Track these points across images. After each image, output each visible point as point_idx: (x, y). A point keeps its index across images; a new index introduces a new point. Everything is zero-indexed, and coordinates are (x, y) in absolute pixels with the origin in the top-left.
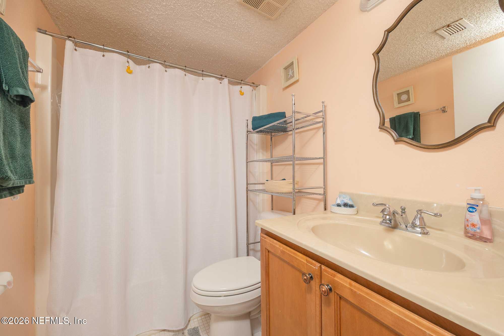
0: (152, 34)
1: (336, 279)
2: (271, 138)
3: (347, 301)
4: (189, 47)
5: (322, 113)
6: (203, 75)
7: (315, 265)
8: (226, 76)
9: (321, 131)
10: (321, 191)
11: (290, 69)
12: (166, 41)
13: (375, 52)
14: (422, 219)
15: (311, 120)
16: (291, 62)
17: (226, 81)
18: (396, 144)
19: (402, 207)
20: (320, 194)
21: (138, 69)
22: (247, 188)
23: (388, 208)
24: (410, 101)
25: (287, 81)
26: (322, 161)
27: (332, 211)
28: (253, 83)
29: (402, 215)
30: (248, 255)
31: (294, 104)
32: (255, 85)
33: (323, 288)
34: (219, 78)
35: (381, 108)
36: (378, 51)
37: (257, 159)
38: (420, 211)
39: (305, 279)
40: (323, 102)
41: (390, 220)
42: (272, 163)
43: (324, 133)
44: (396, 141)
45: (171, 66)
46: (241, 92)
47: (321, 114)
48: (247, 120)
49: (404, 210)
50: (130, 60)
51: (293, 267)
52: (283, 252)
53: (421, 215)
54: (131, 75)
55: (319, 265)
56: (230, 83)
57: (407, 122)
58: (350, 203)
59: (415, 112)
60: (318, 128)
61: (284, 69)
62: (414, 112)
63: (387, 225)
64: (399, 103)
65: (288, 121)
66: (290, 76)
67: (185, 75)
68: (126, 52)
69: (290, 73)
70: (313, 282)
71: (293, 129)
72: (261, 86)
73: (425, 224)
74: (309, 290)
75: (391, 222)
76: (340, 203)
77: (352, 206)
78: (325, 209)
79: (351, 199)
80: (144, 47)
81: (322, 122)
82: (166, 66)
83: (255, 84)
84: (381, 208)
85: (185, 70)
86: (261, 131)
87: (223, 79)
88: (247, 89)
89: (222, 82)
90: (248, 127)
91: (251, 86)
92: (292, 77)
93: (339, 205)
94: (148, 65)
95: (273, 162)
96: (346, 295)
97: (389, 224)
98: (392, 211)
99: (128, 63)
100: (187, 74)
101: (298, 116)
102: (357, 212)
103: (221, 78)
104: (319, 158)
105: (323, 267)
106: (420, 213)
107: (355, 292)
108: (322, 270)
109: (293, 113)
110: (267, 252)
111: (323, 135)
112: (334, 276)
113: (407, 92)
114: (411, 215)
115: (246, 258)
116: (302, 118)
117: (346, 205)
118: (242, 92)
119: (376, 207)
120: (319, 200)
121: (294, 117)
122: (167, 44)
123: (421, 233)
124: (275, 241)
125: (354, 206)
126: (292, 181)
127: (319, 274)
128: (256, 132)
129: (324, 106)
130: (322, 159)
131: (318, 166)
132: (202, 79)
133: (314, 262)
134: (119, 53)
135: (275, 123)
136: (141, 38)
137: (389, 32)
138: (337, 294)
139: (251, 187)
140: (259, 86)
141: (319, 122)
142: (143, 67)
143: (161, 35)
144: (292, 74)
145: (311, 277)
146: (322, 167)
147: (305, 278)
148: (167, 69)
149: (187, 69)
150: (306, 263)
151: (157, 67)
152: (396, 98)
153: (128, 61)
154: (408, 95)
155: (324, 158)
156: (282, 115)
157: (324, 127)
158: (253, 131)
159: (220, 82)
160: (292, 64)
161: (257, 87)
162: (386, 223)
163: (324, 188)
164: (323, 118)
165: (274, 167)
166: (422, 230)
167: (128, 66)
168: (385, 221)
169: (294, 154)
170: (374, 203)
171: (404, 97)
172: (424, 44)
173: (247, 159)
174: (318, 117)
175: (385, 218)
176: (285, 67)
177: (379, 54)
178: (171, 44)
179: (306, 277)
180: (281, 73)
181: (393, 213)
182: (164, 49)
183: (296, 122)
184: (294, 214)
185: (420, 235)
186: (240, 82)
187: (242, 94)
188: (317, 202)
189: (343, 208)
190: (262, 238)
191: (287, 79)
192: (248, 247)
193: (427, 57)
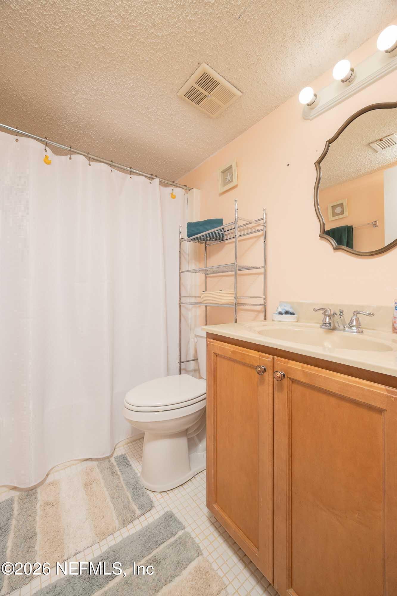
0: (73, 120)
1: (288, 365)
2: (206, 247)
3: (299, 383)
4: (115, 139)
5: (263, 220)
6: (131, 173)
7: (268, 358)
8: (156, 176)
9: (262, 239)
10: (261, 301)
11: (228, 173)
12: (89, 130)
13: (317, 162)
14: (357, 320)
15: (252, 227)
16: (230, 165)
17: (157, 181)
18: (334, 252)
19: (340, 310)
20: (260, 305)
21: (56, 160)
22: (180, 301)
23: (328, 310)
24: (344, 214)
25: (224, 186)
26: (262, 270)
27: (274, 319)
28: (185, 186)
29: (340, 317)
30: (180, 373)
31: (237, 210)
32: (187, 188)
33: (277, 374)
34: (148, 177)
35: (321, 217)
36: (320, 161)
37: (189, 270)
38: (356, 313)
39: (259, 371)
40: (264, 210)
41: (330, 323)
42: (206, 275)
43: (265, 242)
44: (335, 249)
45: (95, 160)
46: (172, 194)
47: (262, 222)
48: (181, 226)
49: (342, 313)
50: (48, 148)
51: (244, 364)
52: (234, 352)
53: (357, 316)
54: (48, 166)
55: (272, 357)
56: (161, 183)
57: (341, 236)
58: (291, 310)
59: (349, 225)
60: (259, 237)
61: (221, 172)
62: (347, 226)
63: (327, 328)
64: (333, 216)
65: (225, 229)
66: (227, 180)
67: (111, 171)
68: (43, 138)
69: (229, 177)
70: (266, 374)
71: (236, 236)
72: (194, 189)
73: (360, 324)
74: (262, 381)
75: (330, 325)
76: (281, 311)
77: (292, 314)
78: (265, 319)
79: (292, 307)
80: (60, 134)
81: (263, 230)
82: (89, 159)
83: (188, 186)
84: (322, 312)
85: (111, 165)
86: (197, 239)
87: (154, 179)
88: (178, 191)
89: (153, 181)
90: (181, 234)
91: (183, 188)
92: (231, 181)
93: (280, 313)
94: (69, 156)
95: (207, 273)
96: (299, 377)
97: (329, 326)
98: (332, 313)
99: (46, 151)
100: (113, 170)
101: (241, 223)
102: (298, 320)
103: (151, 178)
104: (260, 268)
105: (276, 358)
106: (356, 314)
107: (307, 372)
108: (275, 360)
109: (235, 219)
110: (214, 356)
111: (264, 243)
112: (287, 363)
113: (341, 205)
114: (347, 317)
115: (178, 376)
116: (245, 225)
117: (287, 313)
118: (174, 195)
119: (317, 312)
120: (259, 312)
121: (237, 223)
122: (90, 133)
123: (356, 333)
124: (225, 344)
125: (295, 314)
126: (234, 291)
127: (272, 365)
128: (191, 239)
129: (265, 213)
130: (262, 268)
131: (257, 276)
132: (131, 177)
133: (266, 355)
134: (37, 139)
135: (215, 230)
136: (59, 123)
137: (331, 142)
138: (290, 378)
139: (183, 300)
140: (192, 190)
141: (260, 231)
142: (63, 158)
143: (85, 123)
144: (230, 178)
145: (265, 369)
146: (262, 276)
147: (259, 369)
148: (91, 163)
149: (113, 164)
150: (259, 357)
151: (80, 159)
152: (330, 211)
153: (45, 150)
154: (341, 208)
155: (265, 268)
156: (219, 222)
157: (265, 235)
158: (187, 238)
159: (150, 182)
160: (231, 167)
161: (190, 190)
162: (325, 326)
163: (265, 299)
164: (264, 226)
165: (208, 279)
166: (357, 329)
167: (46, 155)
168: (325, 324)
169: (237, 262)
170: (314, 309)
171: (338, 210)
172: (358, 156)
173: (180, 269)
174: (259, 225)
175: (325, 322)
176: (223, 171)
177: (320, 164)
178: (95, 134)
179: (261, 368)
180: (219, 177)
181: (333, 315)
182: (84, 138)
183: (239, 229)
184: (236, 322)
185: (356, 334)
186: (172, 183)
187: (173, 196)
188: (256, 313)
189: (284, 315)
190: (209, 343)
191: (225, 183)
192: (180, 365)
193: (361, 169)
